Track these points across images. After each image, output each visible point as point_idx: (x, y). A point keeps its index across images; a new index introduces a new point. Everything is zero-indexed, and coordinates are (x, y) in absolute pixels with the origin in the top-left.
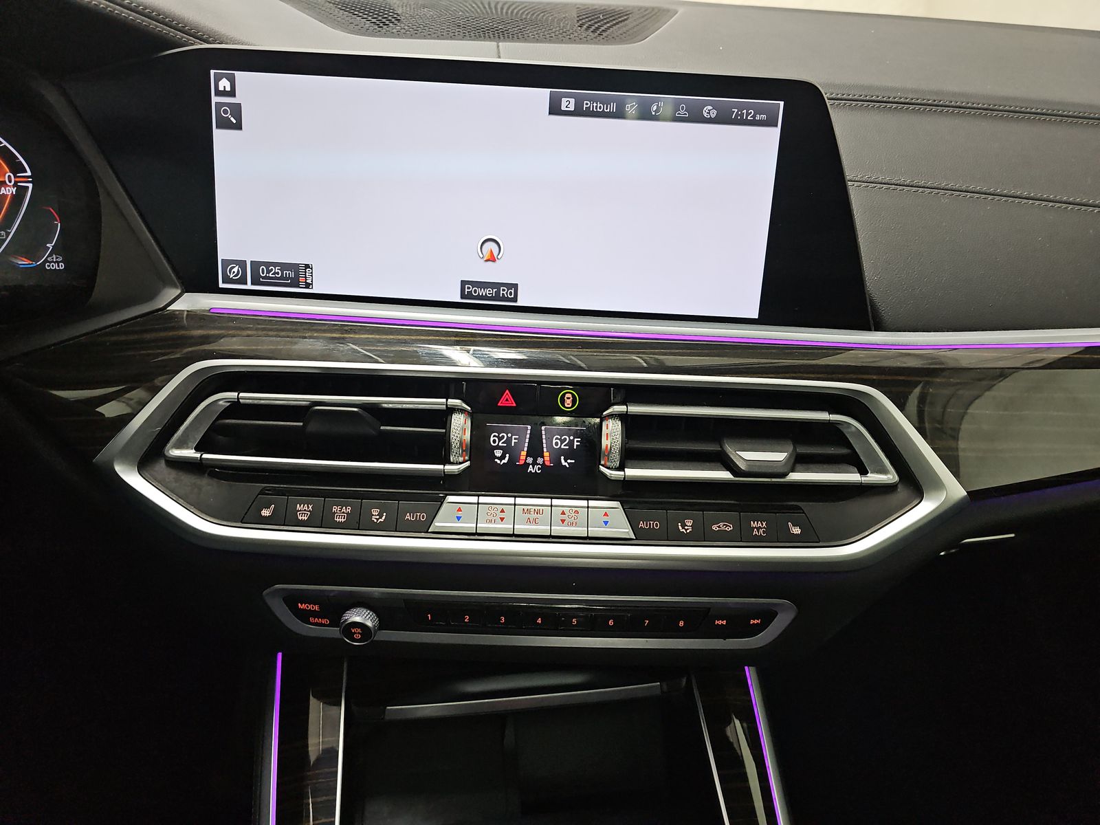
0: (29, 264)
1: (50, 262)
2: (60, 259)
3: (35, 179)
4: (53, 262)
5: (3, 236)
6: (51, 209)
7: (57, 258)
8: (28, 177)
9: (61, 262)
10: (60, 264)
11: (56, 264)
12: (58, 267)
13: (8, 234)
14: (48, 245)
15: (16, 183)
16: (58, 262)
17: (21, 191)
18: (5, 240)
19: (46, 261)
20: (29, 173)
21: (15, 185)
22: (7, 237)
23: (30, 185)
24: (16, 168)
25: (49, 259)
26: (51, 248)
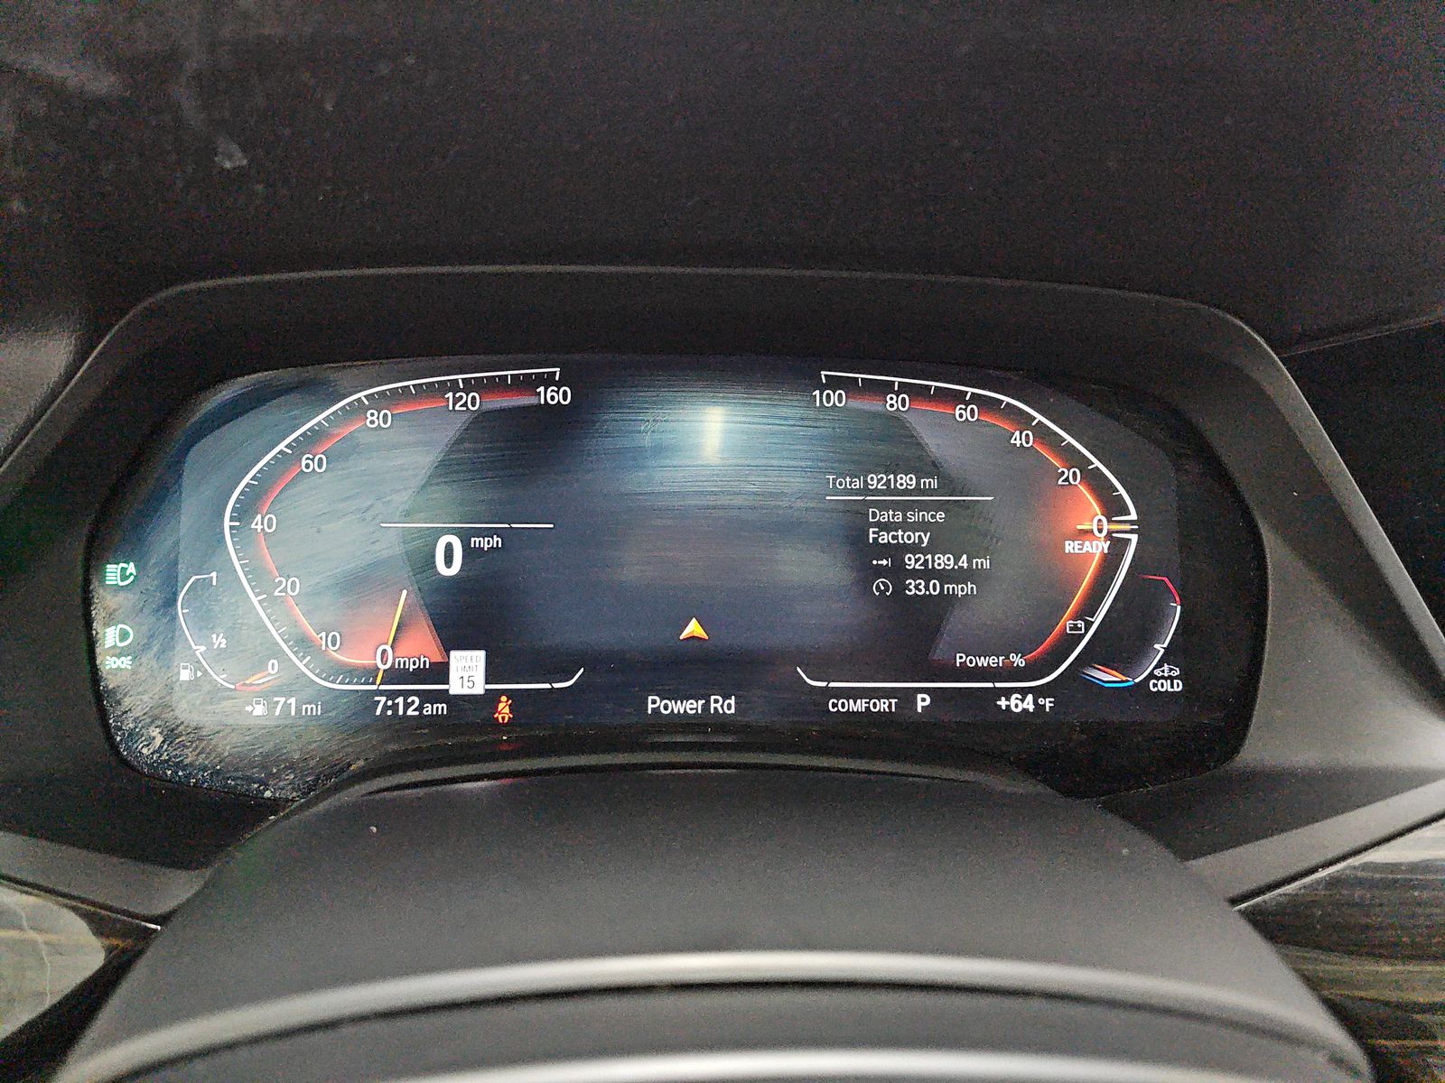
0: (1122, 682)
1: (1158, 678)
2: (1177, 672)
3: (1142, 527)
4: (1163, 677)
5: (1080, 629)
6: (1166, 579)
7: (1171, 670)
8: (1132, 522)
9: (1176, 678)
10: (1175, 681)
11: (1169, 683)
12: (1172, 687)
13: (1089, 625)
14: (1157, 646)
15: (1110, 533)
16: (1171, 678)
17: (1118, 546)
18: (1083, 636)
19: (1151, 676)
20: (1133, 516)
21: (1109, 535)
22: (1087, 630)
23: (1134, 538)
24: (1113, 508)
25: (1157, 672)
26: (1162, 651)
